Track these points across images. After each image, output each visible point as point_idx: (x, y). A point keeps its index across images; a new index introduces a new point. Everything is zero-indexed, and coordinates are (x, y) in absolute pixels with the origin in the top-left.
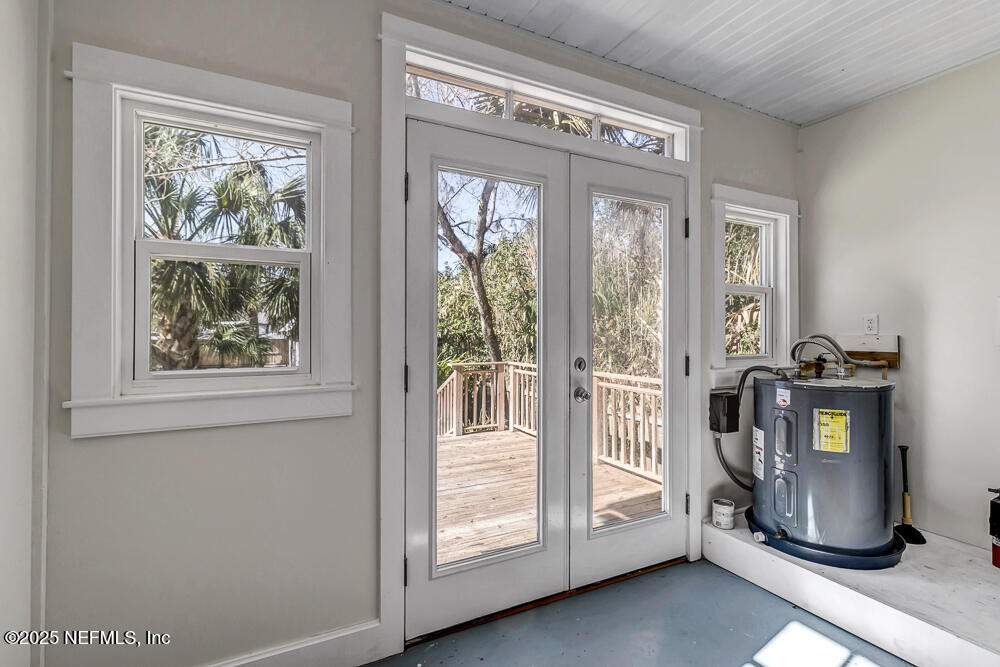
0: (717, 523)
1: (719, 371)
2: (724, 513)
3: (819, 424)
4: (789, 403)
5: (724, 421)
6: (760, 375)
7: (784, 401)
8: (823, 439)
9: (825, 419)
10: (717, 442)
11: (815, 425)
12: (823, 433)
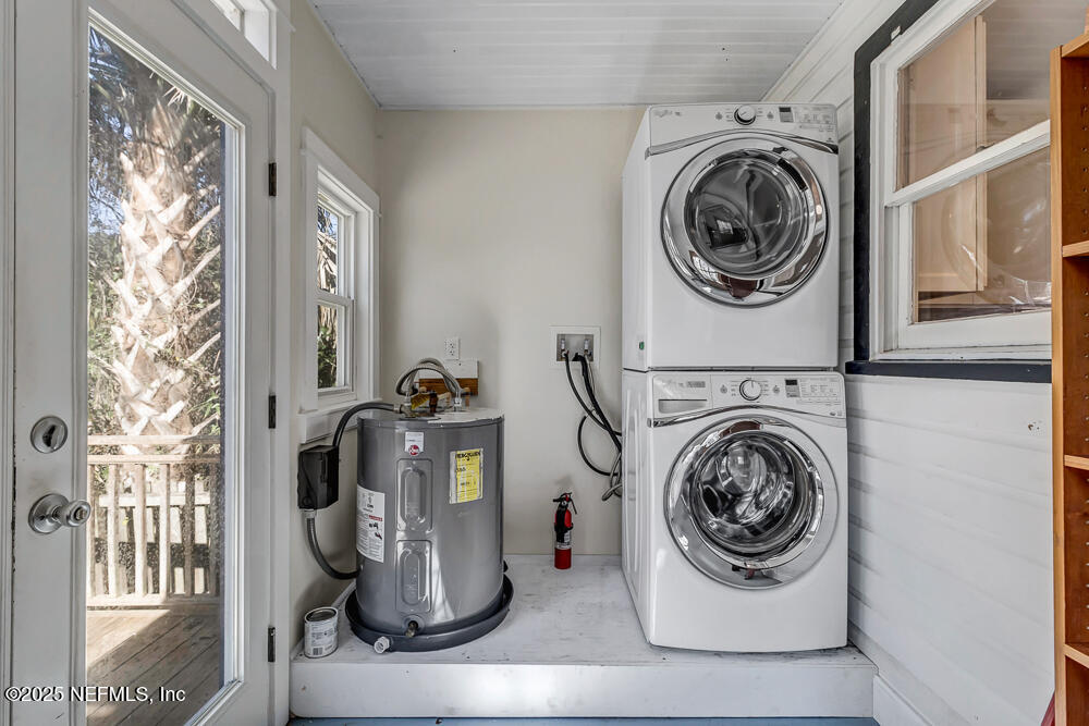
0: (316, 651)
1: (311, 414)
2: (323, 632)
3: (457, 470)
4: (421, 449)
5: (322, 489)
6: (368, 415)
7: (416, 447)
8: (460, 488)
9: (462, 462)
10: (310, 523)
11: (452, 473)
12: (460, 481)
